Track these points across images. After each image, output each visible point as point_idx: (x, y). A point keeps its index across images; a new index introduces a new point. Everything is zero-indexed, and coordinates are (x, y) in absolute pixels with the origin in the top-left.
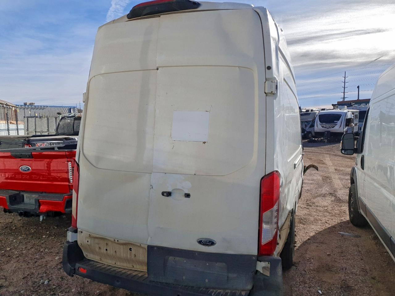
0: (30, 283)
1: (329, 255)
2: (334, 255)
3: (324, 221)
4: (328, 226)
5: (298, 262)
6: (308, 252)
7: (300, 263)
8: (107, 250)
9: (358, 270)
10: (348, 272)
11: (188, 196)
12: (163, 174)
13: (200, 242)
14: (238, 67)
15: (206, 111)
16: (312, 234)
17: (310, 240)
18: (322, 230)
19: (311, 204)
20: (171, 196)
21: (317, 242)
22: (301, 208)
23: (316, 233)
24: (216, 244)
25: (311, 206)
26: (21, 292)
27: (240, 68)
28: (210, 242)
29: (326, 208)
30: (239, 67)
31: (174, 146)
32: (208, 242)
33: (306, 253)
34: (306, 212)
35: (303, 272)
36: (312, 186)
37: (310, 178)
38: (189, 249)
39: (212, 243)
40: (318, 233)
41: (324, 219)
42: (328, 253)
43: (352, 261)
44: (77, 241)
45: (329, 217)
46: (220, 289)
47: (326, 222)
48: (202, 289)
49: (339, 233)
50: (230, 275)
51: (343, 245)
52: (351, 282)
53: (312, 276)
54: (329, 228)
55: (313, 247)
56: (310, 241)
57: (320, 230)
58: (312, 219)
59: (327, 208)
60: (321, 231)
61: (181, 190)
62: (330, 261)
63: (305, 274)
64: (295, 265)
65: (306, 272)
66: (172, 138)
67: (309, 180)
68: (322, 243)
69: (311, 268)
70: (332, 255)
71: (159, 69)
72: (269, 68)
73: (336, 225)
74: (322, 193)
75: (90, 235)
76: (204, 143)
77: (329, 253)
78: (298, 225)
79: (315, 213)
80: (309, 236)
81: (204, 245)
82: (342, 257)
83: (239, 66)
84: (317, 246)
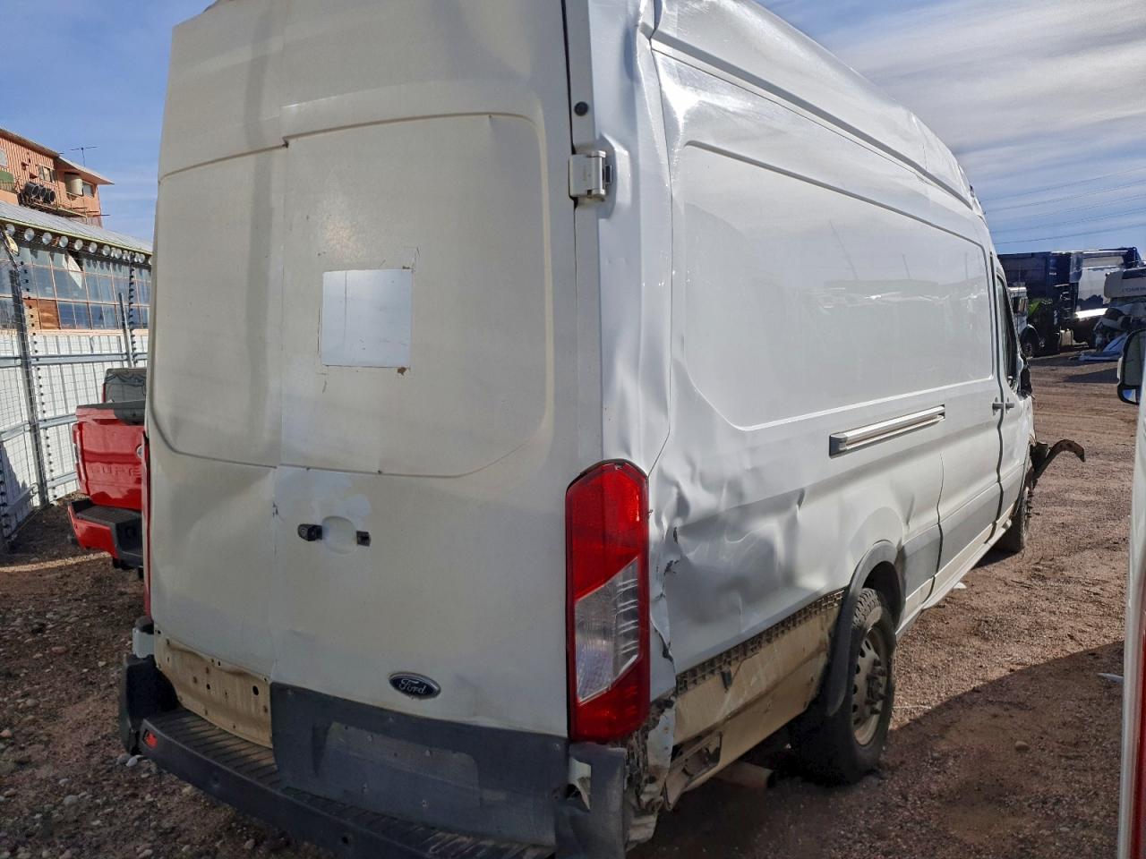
0: (96, 759)
1: (1021, 749)
2: (1043, 750)
3: (1067, 631)
4: (1072, 648)
5: (898, 763)
6: (952, 733)
7: (904, 766)
8: (208, 687)
9: (1103, 808)
10: (1058, 814)
11: (363, 538)
12: (302, 469)
13: (396, 682)
14: (487, 116)
15: (404, 268)
16: (995, 675)
17: (978, 692)
18: (1042, 661)
19: (1048, 573)
20: (321, 539)
21: (1001, 703)
22: (1006, 584)
23: (1012, 670)
24: (439, 691)
25: (1043, 579)
26: (61, 782)
27: (493, 116)
28: (421, 685)
29: (1097, 589)
30: (490, 114)
31: (326, 383)
32: (416, 685)
33: (942, 737)
34: (1015, 599)
35: (897, 799)
36: (1085, 511)
37: (1093, 486)
38: (370, 703)
39: (428, 691)
40: (1021, 672)
41: (1067, 625)
42: (1019, 743)
43: (1100, 776)
44: (153, 656)
45: (1091, 620)
46: (464, 833)
47: (1072, 637)
48: (415, 827)
49: (1099, 676)
50: (489, 795)
51: (1091, 720)
52: (1053, 848)
53: (921, 815)
54: (1072, 656)
55: (978, 717)
56: (976, 695)
57: (1034, 662)
58: (1024, 621)
59: (1101, 589)
60: (1035, 666)
61: (347, 520)
62: (1014, 770)
63: (900, 806)
64: (878, 773)
65: (907, 800)
66: (320, 357)
67: (1086, 491)
68: (1021, 706)
69: (934, 788)
70: (1032, 748)
71: (292, 142)
72: (582, 109)
73: (1102, 648)
74: (1109, 536)
75: (168, 643)
76: (402, 370)
77: (1024, 743)
78: (964, 641)
79: (1045, 605)
80: (983, 680)
81: (406, 692)
82: (1068, 758)
83: (490, 111)
84: (995, 716)
